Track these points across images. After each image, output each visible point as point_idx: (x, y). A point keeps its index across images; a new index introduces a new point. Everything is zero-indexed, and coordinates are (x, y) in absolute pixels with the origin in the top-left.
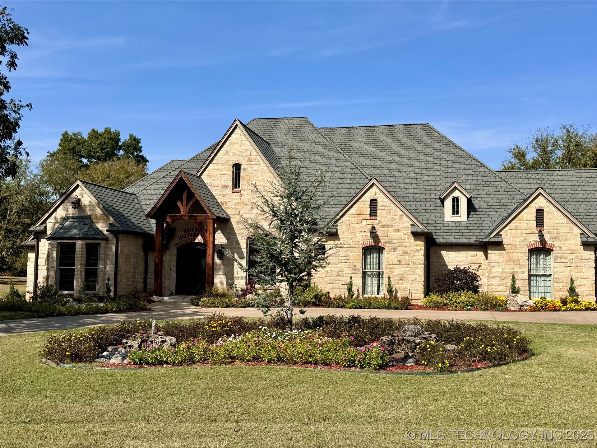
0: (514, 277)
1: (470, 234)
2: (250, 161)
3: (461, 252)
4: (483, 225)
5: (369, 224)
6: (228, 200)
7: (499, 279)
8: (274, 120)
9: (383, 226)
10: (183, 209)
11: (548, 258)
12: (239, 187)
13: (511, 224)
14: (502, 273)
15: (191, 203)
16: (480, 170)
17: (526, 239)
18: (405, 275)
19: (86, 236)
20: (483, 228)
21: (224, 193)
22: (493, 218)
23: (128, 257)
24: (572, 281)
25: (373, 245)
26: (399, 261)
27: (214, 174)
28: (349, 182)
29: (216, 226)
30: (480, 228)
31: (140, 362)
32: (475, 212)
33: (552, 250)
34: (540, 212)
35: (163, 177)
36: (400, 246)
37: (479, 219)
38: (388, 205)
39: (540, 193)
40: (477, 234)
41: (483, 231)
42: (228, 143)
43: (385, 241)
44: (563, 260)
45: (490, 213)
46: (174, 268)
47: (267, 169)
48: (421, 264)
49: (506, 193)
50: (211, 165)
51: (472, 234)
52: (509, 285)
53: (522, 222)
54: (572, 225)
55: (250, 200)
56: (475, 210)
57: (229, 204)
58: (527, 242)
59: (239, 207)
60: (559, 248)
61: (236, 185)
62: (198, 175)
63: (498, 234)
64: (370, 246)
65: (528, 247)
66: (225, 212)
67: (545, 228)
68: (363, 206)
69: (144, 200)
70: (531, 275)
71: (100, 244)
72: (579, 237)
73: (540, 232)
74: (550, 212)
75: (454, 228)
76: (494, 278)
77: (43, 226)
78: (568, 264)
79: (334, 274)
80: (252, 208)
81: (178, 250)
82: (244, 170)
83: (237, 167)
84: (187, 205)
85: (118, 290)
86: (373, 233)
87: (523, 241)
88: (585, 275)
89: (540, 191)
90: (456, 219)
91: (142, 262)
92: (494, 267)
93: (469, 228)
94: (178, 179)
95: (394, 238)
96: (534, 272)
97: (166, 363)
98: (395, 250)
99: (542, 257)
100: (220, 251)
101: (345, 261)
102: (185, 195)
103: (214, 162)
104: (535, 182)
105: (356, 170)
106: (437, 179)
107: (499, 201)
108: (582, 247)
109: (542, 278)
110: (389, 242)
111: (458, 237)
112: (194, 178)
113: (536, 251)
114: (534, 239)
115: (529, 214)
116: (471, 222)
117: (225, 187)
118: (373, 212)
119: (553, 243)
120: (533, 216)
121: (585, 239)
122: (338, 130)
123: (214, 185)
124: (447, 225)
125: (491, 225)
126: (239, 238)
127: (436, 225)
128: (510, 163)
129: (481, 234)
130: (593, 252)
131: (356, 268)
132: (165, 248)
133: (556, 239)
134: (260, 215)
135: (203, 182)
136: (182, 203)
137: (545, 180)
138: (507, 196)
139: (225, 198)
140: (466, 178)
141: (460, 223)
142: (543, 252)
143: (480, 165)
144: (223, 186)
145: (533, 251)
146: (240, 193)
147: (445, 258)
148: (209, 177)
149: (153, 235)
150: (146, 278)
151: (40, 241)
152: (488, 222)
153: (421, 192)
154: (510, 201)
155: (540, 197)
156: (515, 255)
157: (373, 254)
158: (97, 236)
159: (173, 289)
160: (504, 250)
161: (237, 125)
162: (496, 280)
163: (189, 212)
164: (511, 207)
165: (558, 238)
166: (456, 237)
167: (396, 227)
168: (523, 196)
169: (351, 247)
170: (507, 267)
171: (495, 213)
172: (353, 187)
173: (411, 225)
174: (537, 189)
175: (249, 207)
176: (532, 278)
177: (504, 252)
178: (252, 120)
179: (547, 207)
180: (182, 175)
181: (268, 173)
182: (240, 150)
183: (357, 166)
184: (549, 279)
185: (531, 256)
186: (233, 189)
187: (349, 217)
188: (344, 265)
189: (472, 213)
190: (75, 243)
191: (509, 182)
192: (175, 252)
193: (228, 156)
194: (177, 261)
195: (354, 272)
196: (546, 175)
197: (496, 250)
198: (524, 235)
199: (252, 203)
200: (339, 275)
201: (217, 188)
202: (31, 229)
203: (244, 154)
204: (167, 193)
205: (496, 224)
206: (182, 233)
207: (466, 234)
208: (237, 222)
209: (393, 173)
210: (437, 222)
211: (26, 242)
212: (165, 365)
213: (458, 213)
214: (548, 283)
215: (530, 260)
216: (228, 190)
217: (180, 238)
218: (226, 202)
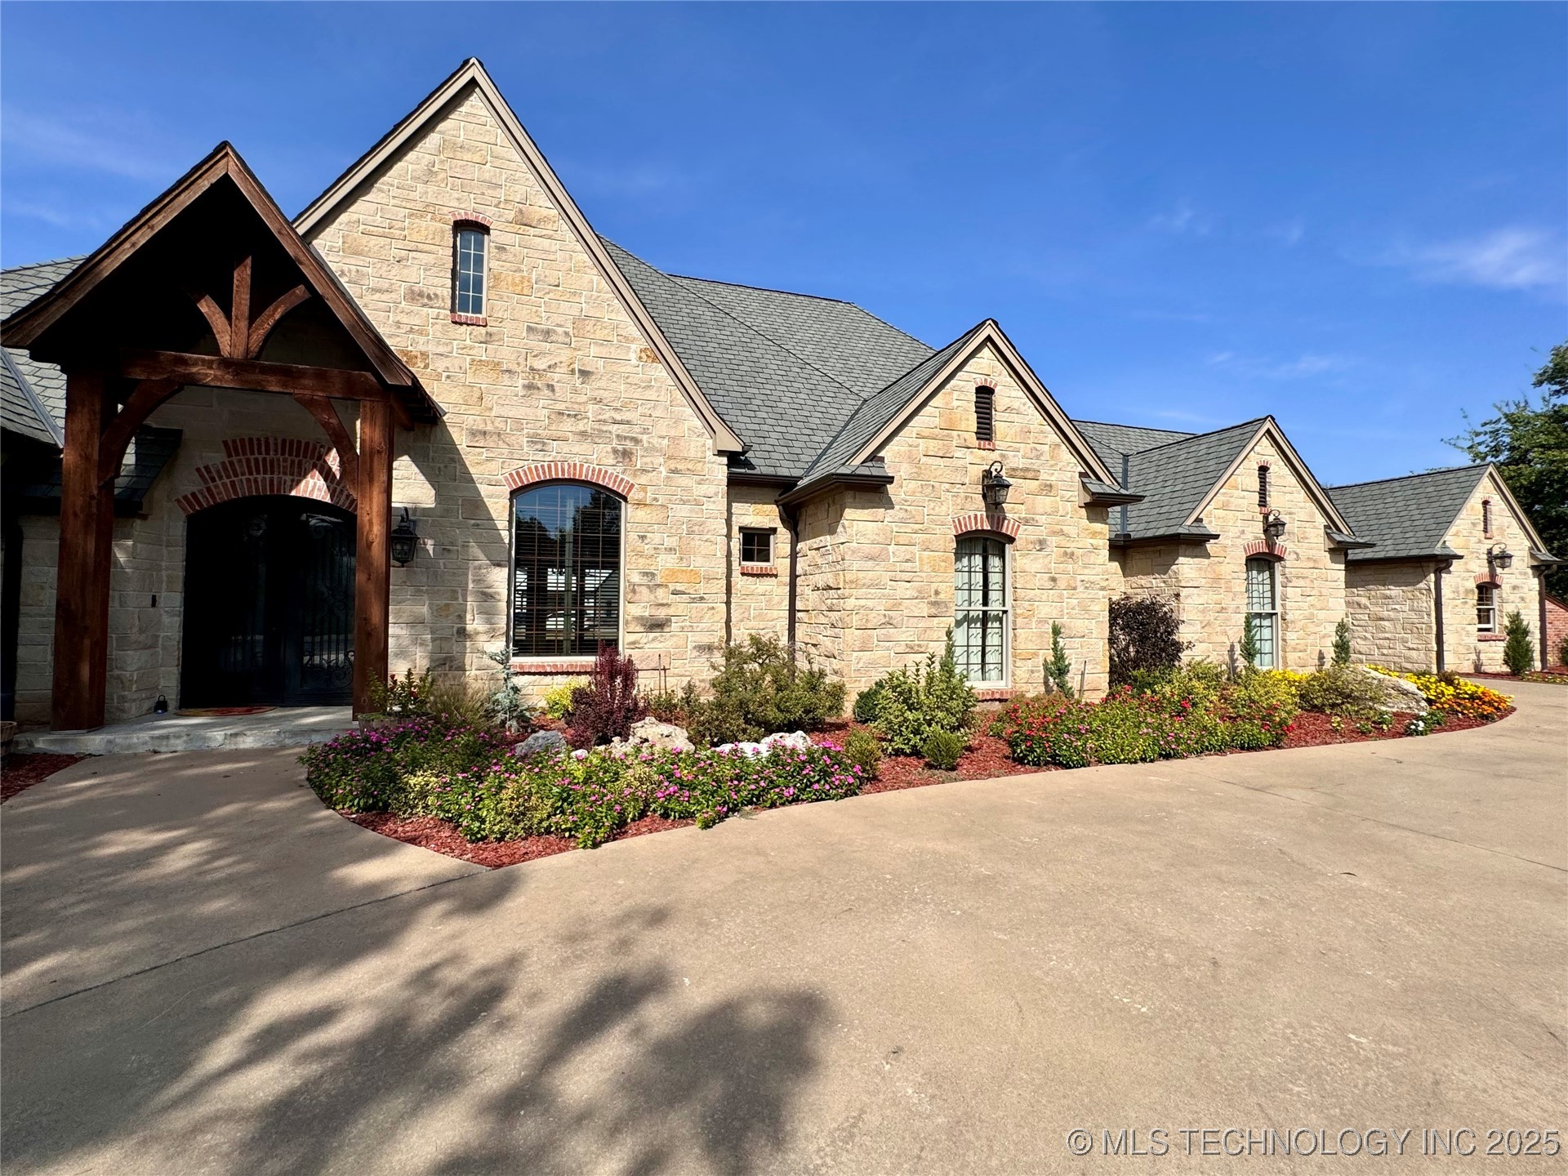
2: (522, 219)
5: (976, 462)
6: (431, 348)
9: (1013, 473)
10: (231, 332)
12: (477, 309)
13: (1219, 496)
15: (280, 308)
17: (1243, 532)
18: (1065, 620)
21: (413, 321)
25: (987, 527)
26: (1054, 580)
27: (374, 241)
33: (1283, 560)
34: (1262, 473)
36: (1055, 533)
38: (1022, 408)
39: (1267, 431)
42: (432, 140)
43: (1016, 516)
44: (1301, 583)
46: (173, 601)
50: (360, 207)
53: (1236, 493)
54: (1314, 505)
55: (521, 360)
57: (440, 365)
58: (1244, 540)
59: (483, 380)
60: (1295, 556)
61: (465, 297)
62: (301, 230)
64: (977, 531)
65: (1245, 551)
67: (1271, 509)
68: (956, 403)
72: (1324, 533)
73: (1265, 518)
74: (1279, 475)
78: (1308, 591)
80: (530, 387)
82: (501, 249)
83: (470, 231)
87: (1239, 537)
89: (1270, 424)
94: (204, 185)
95: (1041, 511)
98: (1042, 544)
99: (1267, 573)
100: (403, 532)
101: (907, 576)
102: (242, 276)
108: (1329, 554)
110: (1027, 522)
113: (1259, 559)
114: (1255, 535)
115: (1247, 477)
117: (416, 296)
118: (986, 428)
119: (1288, 544)
120: (1254, 482)
121: (1333, 537)
123: (372, 283)
126: (484, 490)
130: (1343, 567)
132: (121, 510)
134: (561, 414)
139: (422, 339)
144: (413, 292)
145: (1253, 562)
146: (483, 330)
148: (349, 251)
156: (1224, 570)
159: (169, 682)
160: (1209, 554)
161: (473, 83)
165: (1292, 534)
167: (1045, 477)
169: (923, 531)
173: (1081, 475)
175: (521, 382)
177: (1206, 561)
179: (1275, 462)
182: (487, 176)
184: (1269, 623)
185: (1249, 573)
186: (453, 310)
192: (177, 530)
193: (432, 188)
195: (933, 611)
197: (1193, 555)
198: (1239, 523)
199: (532, 369)
200: (888, 623)
201: (385, 297)
203: (501, 194)
206: (216, 458)
208: (473, 433)
215: (1248, 581)
216: (433, 312)
217: (205, 473)
218: (424, 355)
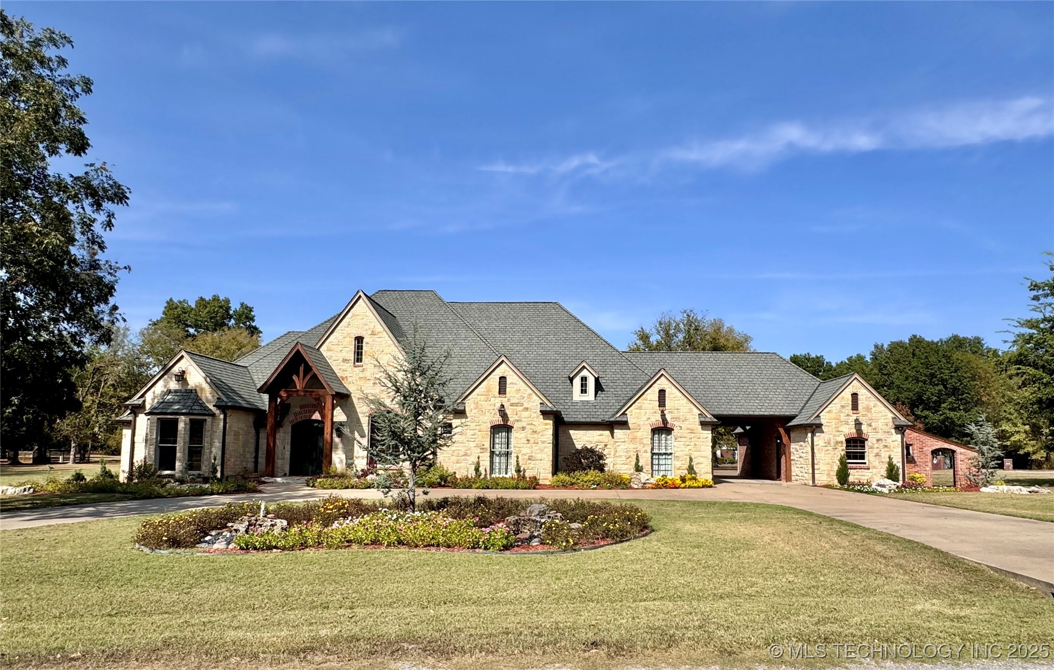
0: (637, 456)
1: (597, 413)
2: (373, 334)
3: (589, 432)
4: (610, 404)
5: (498, 401)
6: (348, 375)
7: (624, 458)
8: (400, 292)
9: (512, 405)
10: (299, 383)
11: (669, 437)
12: (361, 361)
13: (636, 404)
14: (627, 452)
15: (308, 377)
16: (607, 350)
17: (649, 418)
18: (533, 454)
19: (191, 411)
20: (609, 407)
21: (344, 367)
22: (619, 398)
23: (237, 434)
24: (691, 460)
25: (502, 423)
26: (528, 440)
27: (335, 347)
28: (479, 359)
29: (335, 402)
30: (607, 407)
31: (247, 546)
32: (602, 391)
33: (673, 430)
34: (662, 392)
35: (279, 349)
36: (529, 424)
37: (606, 398)
38: (517, 382)
39: (662, 375)
40: (604, 413)
41: (610, 410)
42: (350, 315)
43: (513, 419)
44: (683, 439)
45: (616, 393)
46: (288, 447)
47: (392, 343)
48: (549, 443)
49: (631, 373)
50: (332, 336)
51: (599, 413)
52: (634, 463)
53: (646, 402)
54: (692, 405)
55: (372, 376)
56: (603, 390)
57: (350, 379)
58: (650, 422)
59: (361, 383)
60: (679, 428)
61: (358, 359)
62: (317, 348)
63: (624, 414)
64: (499, 425)
65: (651, 426)
66: (345, 387)
67: (667, 408)
68: (491, 383)
69: (256, 374)
70: (653, 454)
71: (206, 420)
72: (697, 417)
73: (662, 412)
74: (673, 394)
75: (583, 407)
76: (620, 456)
77: (142, 400)
78: (688, 443)
79: (461, 453)
80: (374, 383)
81: (293, 427)
82: (367, 343)
83: (359, 340)
84: (303, 380)
85: (225, 470)
86: (503, 412)
87: (647, 421)
88: (703, 454)
89: (662, 372)
90: (584, 398)
91: (253, 441)
92: (619, 446)
93: (597, 407)
94: (294, 352)
95: (523, 417)
96: (656, 451)
97: (276, 547)
98: (523, 428)
99: (663, 436)
100: (338, 429)
101: (473, 440)
102: (302, 369)
103: (335, 334)
104: (658, 364)
105: (485, 346)
106: (567, 358)
107: (624, 381)
108: (700, 427)
109: (664, 457)
110: (518, 421)
111: (586, 416)
112: (311, 350)
113: (659, 430)
114: (656, 419)
115: (652, 395)
116: (599, 401)
117: (345, 360)
118: (502, 390)
119: (674, 423)
120: (656, 396)
121: (703, 419)
122: (467, 305)
123: (334, 358)
124: (576, 404)
125: (617, 404)
126: (360, 415)
127: (565, 404)
128: (636, 344)
129: (608, 413)
130: (710, 432)
131: (484, 447)
132: (278, 425)
133: (677, 419)
134: (383, 391)
135: (322, 355)
136: (298, 376)
137: (667, 361)
138: (633, 376)
139: (346, 373)
140: (595, 358)
141: (588, 402)
142: (664, 431)
143: (607, 345)
145: (656, 431)
146: (362, 368)
147: (573, 437)
148: (329, 350)
149: (266, 411)
150: (256, 457)
151: (138, 416)
152: (614, 401)
153: (551, 371)
154: (635, 382)
155: (663, 378)
156: (639, 434)
157: (502, 432)
158: (204, 412)
159: (287, 469)
160: (629, 429)
161: (360, 297)
162: (622, 459)
163: (305, 386)
164: (635, 387)
165: (679, 418)
166: (584, 416)
167: (526, 405)
168: (647, 376)
169: (479, 425)
170: (632, 446)
171: (621, 393)
172: (482, 364)
173: (541, 404)
174: (659, 370)
175: (372, 382)
176: (654, 457)
177: (629, 431)
178: (377, 291)
179: (669, 388)
180: (299, 347)
181: (393, 348)
182: (363, 323)
183: (486, 343)
184: (670, 457)
185: (653, 436)
186: (354, 363)
187: (478, 395)
188: (472, 445)
189: (599, 392)
190: (178, 419)
191: (635, 363)
192: (290, 429)
193: (349, 328)
194: (291, 439)
195: (482, 451)
196: (668, 356)
197: (622, 429)
198: (648, 415)
199: (374, 378)
200: (466, 455)
201: (337, 362)
202: (128, 403)
203: (367, 327)
204: (282, 367)
205: (621, 404)
206: (298, 410)
207: (594, 413)
208: (359, 399)
209: (523, 351)
210: (566, 401)
211: (121, 417)
212: (274, 550)
213: (586, 392)
214: (669, 462)
215: (652, 439)
216: (349, 365)
217: (296, 414)
218: (346, 377)
